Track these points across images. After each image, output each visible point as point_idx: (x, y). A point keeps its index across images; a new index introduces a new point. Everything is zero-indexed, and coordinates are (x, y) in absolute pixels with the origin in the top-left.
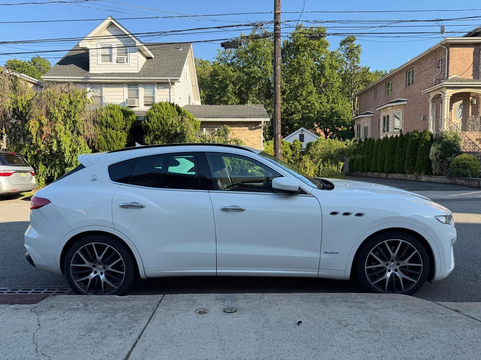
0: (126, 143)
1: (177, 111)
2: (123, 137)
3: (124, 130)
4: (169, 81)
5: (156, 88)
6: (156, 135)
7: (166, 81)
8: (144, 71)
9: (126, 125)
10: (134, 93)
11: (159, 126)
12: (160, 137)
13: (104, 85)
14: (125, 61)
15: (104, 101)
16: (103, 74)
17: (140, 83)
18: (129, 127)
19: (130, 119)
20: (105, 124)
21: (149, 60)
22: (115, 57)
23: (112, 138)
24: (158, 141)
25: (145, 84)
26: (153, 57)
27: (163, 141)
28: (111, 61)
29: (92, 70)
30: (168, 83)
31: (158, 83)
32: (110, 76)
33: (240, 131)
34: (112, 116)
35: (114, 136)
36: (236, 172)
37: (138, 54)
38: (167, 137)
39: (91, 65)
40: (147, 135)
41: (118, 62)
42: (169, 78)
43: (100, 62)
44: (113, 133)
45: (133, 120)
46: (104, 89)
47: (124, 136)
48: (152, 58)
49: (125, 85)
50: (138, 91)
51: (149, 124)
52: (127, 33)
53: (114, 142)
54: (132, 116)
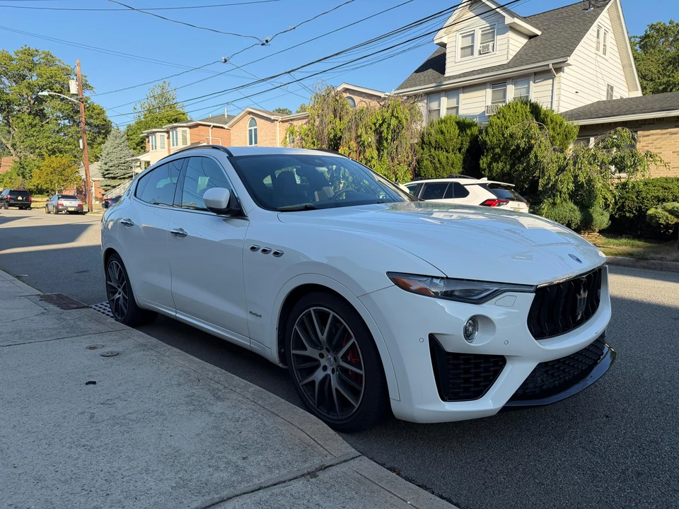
0: (461, 170)
1: (532, 112)
2: (455, 160)
3: (460, 151)
4: (551, 66)
5: (531, 82)
6: (495, 154)
7: (546, 68)
8: (519, 59)
9: (462, 144)
10: (500, 95)
11: (500, 140)
12: (500, 156)
13: (461, 90)
14: (491, 50)
15: (461, 112)
16: (460, 75)
17: (509, 78)
18: (466, 146)
19: (467, 134)
20: (434, 144)
21: (532, 39)
22: (477, 46)
23: (440, 163)
24: (498, 163)
25: (515, 79)
26: (539, 33)
27: (505, 163)
28: (472, 54)
29: (449, 72)
30: (549, 71)
31: (535, 73)
32: (469, 76)
33: (666, 136)
34: (442, 133)
35: (444, 161)
36: (630, 212)
37: (511, 34)
38: (511, 156)
39: (448, 65)
40: (483, 155)
41: (480, 54)
42: (550, 63)
43: (458, 58)
44: (442, 155)
45: (472, 134)
46: (462, 96)
47: (458, 158)
48: (538, 35)
49: (489, 85)
50: (505, 91)
51: (487, 139)
52: (494, 7)
53: (444, 168)
54: (471, 130)
